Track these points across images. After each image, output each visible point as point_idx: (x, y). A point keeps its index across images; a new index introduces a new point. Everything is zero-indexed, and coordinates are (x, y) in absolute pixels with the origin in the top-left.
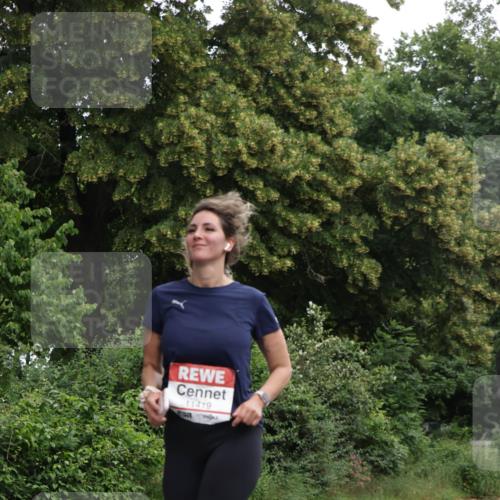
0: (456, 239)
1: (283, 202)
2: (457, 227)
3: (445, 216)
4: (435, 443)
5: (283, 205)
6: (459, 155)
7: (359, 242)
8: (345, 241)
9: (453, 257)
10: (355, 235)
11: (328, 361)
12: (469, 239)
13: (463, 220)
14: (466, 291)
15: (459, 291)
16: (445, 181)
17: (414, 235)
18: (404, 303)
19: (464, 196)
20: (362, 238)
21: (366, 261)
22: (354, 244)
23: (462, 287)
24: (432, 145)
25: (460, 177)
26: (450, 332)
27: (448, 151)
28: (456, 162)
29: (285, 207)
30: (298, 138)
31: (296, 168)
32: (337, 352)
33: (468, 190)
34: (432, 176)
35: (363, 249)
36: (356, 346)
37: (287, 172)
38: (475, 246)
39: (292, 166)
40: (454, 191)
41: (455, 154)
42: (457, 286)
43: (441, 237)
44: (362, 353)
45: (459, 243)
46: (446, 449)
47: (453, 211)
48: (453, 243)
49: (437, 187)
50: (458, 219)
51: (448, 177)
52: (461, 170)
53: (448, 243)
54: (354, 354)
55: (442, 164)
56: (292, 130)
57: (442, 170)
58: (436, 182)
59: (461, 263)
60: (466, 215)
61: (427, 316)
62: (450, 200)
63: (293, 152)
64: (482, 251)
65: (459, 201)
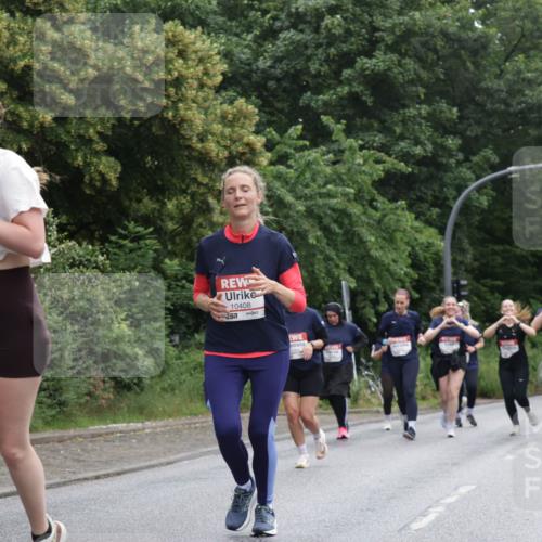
0: (198, 135)
1: (11, 94)
2: (198, 122)
3: (187, 109)
4: (183, 355)
5: (11, 98)
6: (199, 45)
7: (96, 138)
8: (81, 137)
9: (195, 154)
10: (91, 131)
11: (64, 268)
12: (213, 134)
13: (205, 114)
14: (210, 189)
15: (202, 190)
16: (184, 72)
17: (154, 129)
18: (148, 205)
19: (206, 89)
20: (99, 133)
21: (104, 159)
22: (90, 141)
23: (206, 185)
24: (170, 34)
25: (201, 68)
26: (196, 234)
27: (187, 41)
28: (196, 52)
29: (13, 100)
30: (26, 23)
31: (24, 56)
32: (74, 259)
33: (210, 83)
34: (171, 66)
35: (100, 146)
36: (94, 251)
37: (14, 60)
38: (218, 142)
39: (19, 53)
40: (196, 84)
41: (194, 43)
42: (200, 184)
43: (183, 132)
44: (101, 258)
45: (202, 139)
46: (194, 360)
47: (194, 105)
48: (195, 139)
49: (177, 79)
50: (200, 113)
51: (188, 68)
52: (201, 60)
53: (190, 139)
54: (93, 259)
55: (181, 54)
56: (18, 15)
57: (181, 61)
58: (176, 74)
59: (205, 161)
60: (209, 108)
61: (172, 219)
62: (191, 93)
63: (21, 38)
64: (225, 147)
65: (200, 93)
